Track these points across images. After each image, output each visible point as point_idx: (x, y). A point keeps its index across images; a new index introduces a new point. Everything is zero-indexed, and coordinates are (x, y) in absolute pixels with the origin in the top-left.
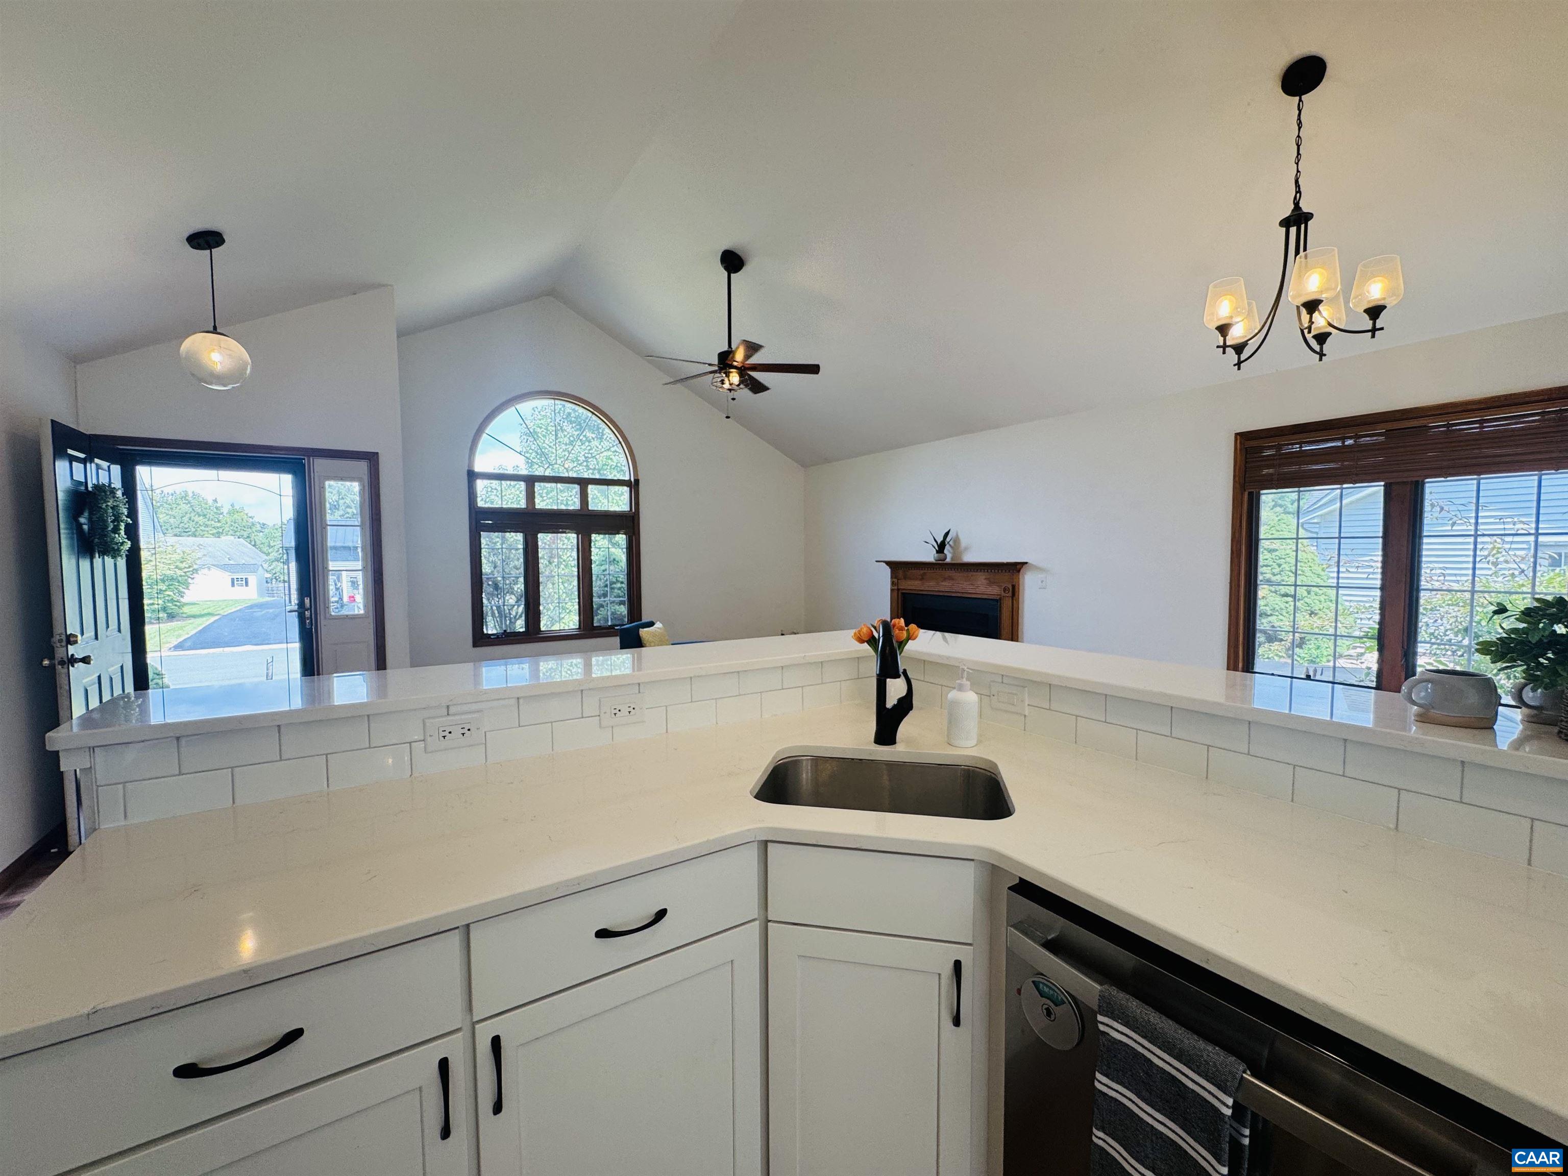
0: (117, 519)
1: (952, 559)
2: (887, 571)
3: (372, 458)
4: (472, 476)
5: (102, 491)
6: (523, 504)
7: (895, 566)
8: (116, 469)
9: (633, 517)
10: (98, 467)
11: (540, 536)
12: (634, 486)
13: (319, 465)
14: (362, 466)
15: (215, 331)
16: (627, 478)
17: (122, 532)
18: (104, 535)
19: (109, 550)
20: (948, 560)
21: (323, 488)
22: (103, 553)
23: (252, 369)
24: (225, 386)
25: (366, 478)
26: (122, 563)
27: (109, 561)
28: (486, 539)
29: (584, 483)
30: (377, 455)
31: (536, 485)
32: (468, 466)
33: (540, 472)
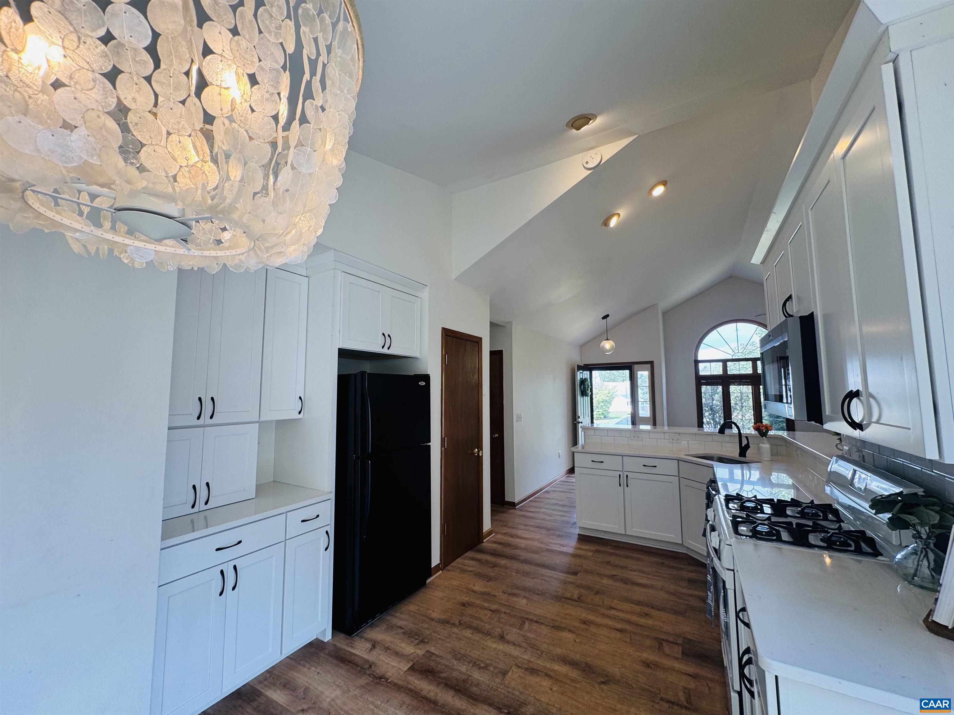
0: (588, 387)
3: (651, 363)
4: (697, 362)
5: (586, 379)
6: (721, 373)
8: (588, 372)
10: (585, 373)
11: (731, 386)
13: (636, 367)
14: (649, 366)
15: (607, 340)
17: (589, 390)
18: (585, 392)
19: (586, 395)
21: (637, 374)
22: (585, 396)
23: (616, 347)
25: (650, 370)
26: (589, 398)
27: (586, 397)
28: (705, 388)
29: (754, 360)
30: (653, 361)
31: (728, 363)
32: (695, 358)
33: (730, 357)
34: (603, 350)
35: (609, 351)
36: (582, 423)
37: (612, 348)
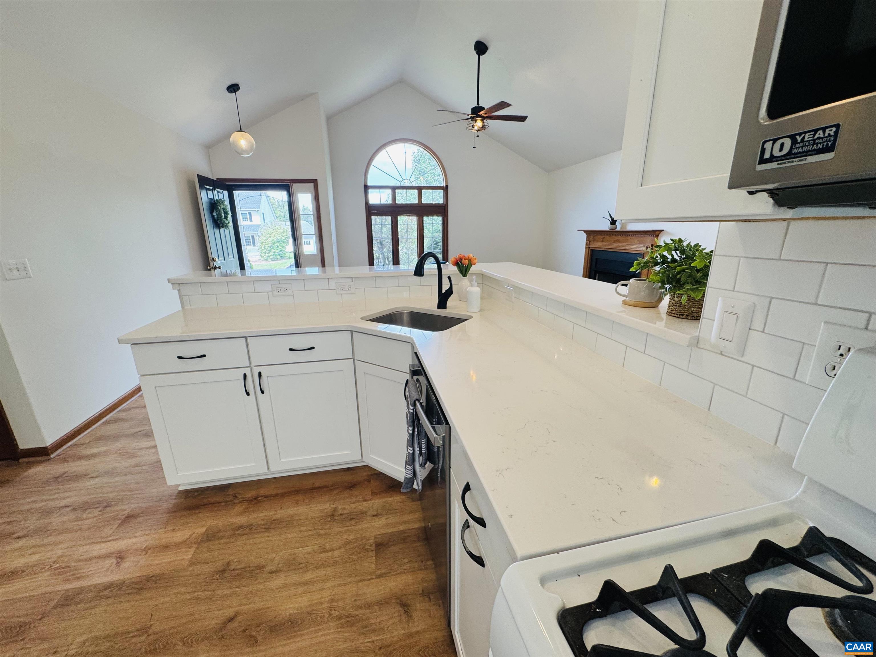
0: (226, 213)
1: (621, 228)
2: (585, 236)
3: (314, 182)
4: (366, 187)
5: (220, 202)
6: (390, 202)
7: (589, 233)
8: (226, 193)
9: (445, 207)
10: (218, 192)
11: (399, 217)
12: (445, 189)
13: (295, 186)
14: (311, 186)
15: (241, 130)
16: (442, 185)
17: (230, 219)
18: (223, 221)
19: (225, 226)
20: (618, 229)
21: (297, 197)
22: (223, 227)
23: (256, 146)
24: (248, 154)
25: (313, 191)
26: (231, 231)
27: (226, 230)
28: (375, 219)
29: (420, 189)
30: (316, 180)
31: (397, 191)
32: (365, 183)
33: (398, 184)
34: (238, 152)
35: (247, 152)
36: (219, 268)
37: (251, 149)
